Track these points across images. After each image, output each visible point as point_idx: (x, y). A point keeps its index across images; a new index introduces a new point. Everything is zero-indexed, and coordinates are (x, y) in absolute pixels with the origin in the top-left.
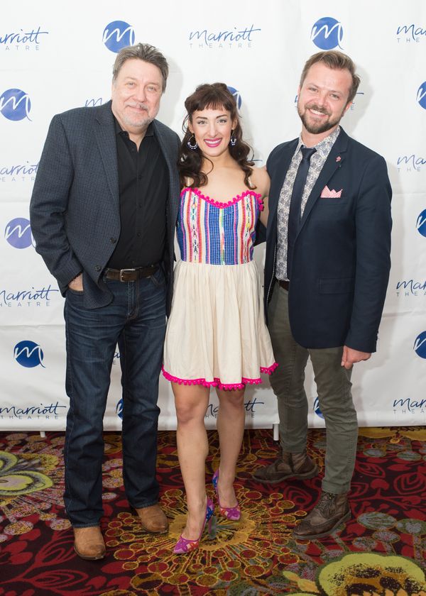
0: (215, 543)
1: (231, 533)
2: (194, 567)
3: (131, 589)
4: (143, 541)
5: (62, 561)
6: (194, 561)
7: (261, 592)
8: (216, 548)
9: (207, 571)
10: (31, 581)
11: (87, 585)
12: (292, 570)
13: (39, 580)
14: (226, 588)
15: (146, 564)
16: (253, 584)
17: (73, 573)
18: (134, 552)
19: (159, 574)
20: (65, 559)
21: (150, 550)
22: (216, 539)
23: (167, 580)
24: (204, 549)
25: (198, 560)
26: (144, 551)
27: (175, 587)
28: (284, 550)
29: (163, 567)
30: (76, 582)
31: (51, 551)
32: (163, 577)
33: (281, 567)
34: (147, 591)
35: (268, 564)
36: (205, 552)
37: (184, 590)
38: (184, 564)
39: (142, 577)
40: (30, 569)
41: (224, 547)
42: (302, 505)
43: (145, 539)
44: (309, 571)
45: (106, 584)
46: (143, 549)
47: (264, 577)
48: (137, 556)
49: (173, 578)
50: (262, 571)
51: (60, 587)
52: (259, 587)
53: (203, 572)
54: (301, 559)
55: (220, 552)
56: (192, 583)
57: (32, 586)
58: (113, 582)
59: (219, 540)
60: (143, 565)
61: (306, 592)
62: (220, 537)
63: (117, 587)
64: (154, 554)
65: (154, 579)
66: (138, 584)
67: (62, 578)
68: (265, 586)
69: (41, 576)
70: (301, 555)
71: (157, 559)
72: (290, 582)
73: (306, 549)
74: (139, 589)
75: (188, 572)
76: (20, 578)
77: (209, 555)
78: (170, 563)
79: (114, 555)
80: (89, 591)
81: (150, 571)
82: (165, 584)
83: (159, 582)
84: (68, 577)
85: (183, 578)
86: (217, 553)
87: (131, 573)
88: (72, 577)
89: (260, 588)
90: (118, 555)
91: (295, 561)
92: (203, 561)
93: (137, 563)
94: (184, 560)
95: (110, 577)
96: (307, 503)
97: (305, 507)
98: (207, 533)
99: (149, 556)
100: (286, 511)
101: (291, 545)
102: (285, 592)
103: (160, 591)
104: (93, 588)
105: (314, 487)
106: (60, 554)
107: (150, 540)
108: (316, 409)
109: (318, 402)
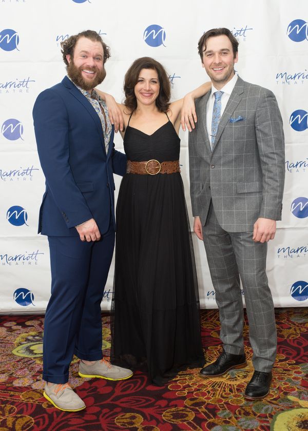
0: (236, 380)
1: (245, 374)
2: (225, 394)
3: (186, 407)
4: (186, 379)
5: (133, 391)
6: (225, 391)
7: (275, 408)
8: (238, 383)
9: (235, 396)
10: (117, 403)
11: (156, 404)
12: (293, 395)
13: (121, 402)
14: (251, 406)
15: (192, 393)
16: (269, 403)
17: (144, 399)
18: (182, 386)
19: (203, 399)
20: (136, 389)
21: (192, 384)
22: (236, 377)
23: (209, 401)
24: (229, 383)
25: (227, 390)
26: (188, 385)
27: (216, 406)
28: (285, 384)
29: (204, 394)
30: (148, 403)
31: (124, 386)
32: (206, 400)
33: (286, 394)
34: (197, 408)
35: (276, 392)
36: (230, 385)
37: (222, 407)
38: (218, 392)
39: (191, 400)
40: (114, 396)
41: (243, 382)
42: (291, 357)
43: (187, 378)
44: (305, 396)
45: (168, 404)
46: (187, 384)
47: (275, 399)
48: (184, 388)
49: (213, 401)
50: (273, 396)
51: (137, 406)
52: (273, 405)
53: (232, 397)
54: (298, 389)
55: (241, 385)
56: (227, 403)
57: (117, 406)
58: (172, 403)
59: (238, 378)
60: (190, 393)
61: (306, 408)
62: (239, 376)
63: (176, 406)
64: (196, 387)
65: (200, 401)
66: (190, 404)
67: (137, 401)
68: (277, 404)
69: (122, 400)
70: (297, 386)
71: (199, 390)
72: (293, 402)
73: (300, 383)
74: (192, 407)
75: (222, 396)
76: (109, 401)
77: (234, 387)
78: (209, 392)
79: (169, 388)
80: (158, 408)
81: (196, 397)
82: (208, 404)
83: (203, 403)
84: (141, 401)
85: (220, 401)
86: (239, 386)
87: (184, 398)
88: (144, 401)
89: (275, 406)
90: (171, 387)
91: (295, 390)
92: (231, 390)
93: (186, 391)
94: (218, 390)
95: (170, 400)
96: (293, 356)
97: (293, 358)
98: (229, 374)
99: (193, 388)
100: (280, 361)
101: (290, 381)
102: (292, 408)
103: (206, 408)
104: (160, 407)
105: (297, 346)
106: (131, 388)
107: (191, 379)
108: (292, 293)
109: (293, 287)
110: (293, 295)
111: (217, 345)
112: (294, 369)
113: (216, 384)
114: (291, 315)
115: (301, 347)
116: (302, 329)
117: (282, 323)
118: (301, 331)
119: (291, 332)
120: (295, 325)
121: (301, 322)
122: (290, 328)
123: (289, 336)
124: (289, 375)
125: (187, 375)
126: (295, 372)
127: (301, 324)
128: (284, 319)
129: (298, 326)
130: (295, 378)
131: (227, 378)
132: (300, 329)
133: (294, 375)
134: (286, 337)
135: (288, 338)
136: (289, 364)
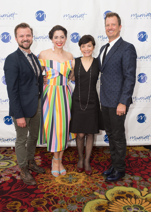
0: (71, 183)
1: (76, 180)
2: (65, 191)
3: (44, 198)
4: (47, 183)
5: (20, 189)
6: (65, 189)
7: (87, 199)
8: (72, 185)
9: (69, 192)
10: (11, 196)
11: (29, 197)
12: (97, 192)
13: (13, 195)
14: (76, 198)
15: (49, 190)
16: (84, 196)
17: (24, 193)
18: (45, 186)
19: (53, 193)
20: (22, 188)
21: (50, 185)
22: (72, 182)
23: (56, 195)
24: (68, 185)
25: (66, 189)
26: (48, 186)
27: (59, 197)
28: (94, 186)
29: (54, 191)
30: (26, 196)
31: (16, 186)
32: (54, 194)
33: (94, 191)
34: (49, 199)
35: (89, 190)
36: (68, 186)
37: (62, 198)
38: (61, 190)
39: (47, 194)
40: (10, 192)
41: (74, 184)
42: (100, 171)
43: (48, 182)
44: (102, 192)
45: (36, 196)
46: (47, 185)
47: (88, 194)
48: (46, 187)
49: (58, 194)
50: (87, 192)
51: (20, 197)
52: (86, 197)
53: (68, 193)
54: (100, 188)
55: (73, 186)
56: (64, 196)
57: (10, 197)
58: (38, 196)
59: (73, 182)
60: (48, 190)
61: (102, 199)
62: (73, 181)
63: (39, 197)
64: (51, 187)
65: (52, 195)
66: (46, 196)
67: (21, 195)
68: (88, 197)
70: (100, 187)
71: (52, 189)
72: (96, 196)
73: (101, 185)
74: (47, 198)
75: (63, 192)
76: (7, 195)
77: (69, 187)
78: (57, 190)
79: (38, 187)
80: (30, 199)
81: (50, 192)
82: (55, 196)
83: (53, 196)
84: (23, 194)
85: (61, 195)
86: (72, 186)
87: (44, 193)
88: (24, 194)
89: (87, 198)
90: (39, 187)
91: (98, 189)
92: (68, 189)
93: (46, 190)
94: (61, 189)
95: (37, 194)
96: (102, 170)
97: (101, 172)
98: (69, 180)
99: (49, 188)
100: (95, 173)
101: (97, 184)
102: (95, 199)
103: (53, 199)
104: (31, 198)
105: (104, 165)
106: (20, 187)
107: (50, 182)
108: (104, 140)
109: (105, 137)
110: (105, 141)
111: (66, 165)
112: (100, 177)
113: (61, 186)
114: (104, 149)
115: (105, 166)
116: (108, 157)
117: (99, 154)
118: (107, 158)
119: (102, 158)
120: (105, 154)
121: (108, 153)
122: (103, 156)
123: (101, 160)
124: (97, 181)
125: (48, 180)
126: (101, 179)
127: (108, 154)
128: (101, 151)
129: (106, 155)
130: (100, 183)
131: (68, 182)
132: (107, 157)
133: (100, 181)
134: (100, 160)
135: (101, 161)
136: (98, 175)
